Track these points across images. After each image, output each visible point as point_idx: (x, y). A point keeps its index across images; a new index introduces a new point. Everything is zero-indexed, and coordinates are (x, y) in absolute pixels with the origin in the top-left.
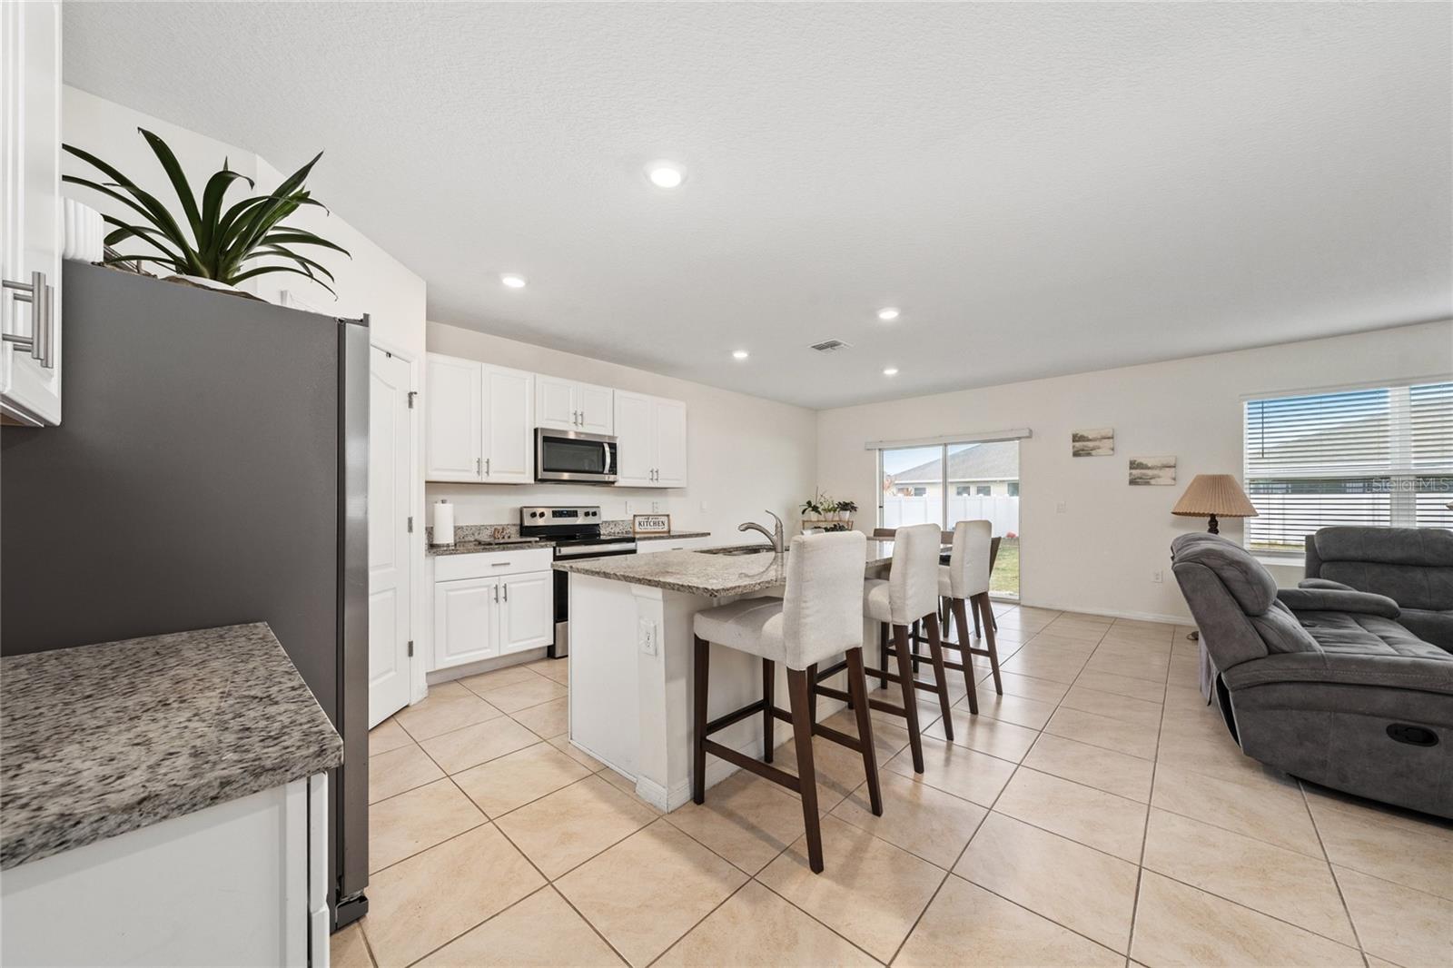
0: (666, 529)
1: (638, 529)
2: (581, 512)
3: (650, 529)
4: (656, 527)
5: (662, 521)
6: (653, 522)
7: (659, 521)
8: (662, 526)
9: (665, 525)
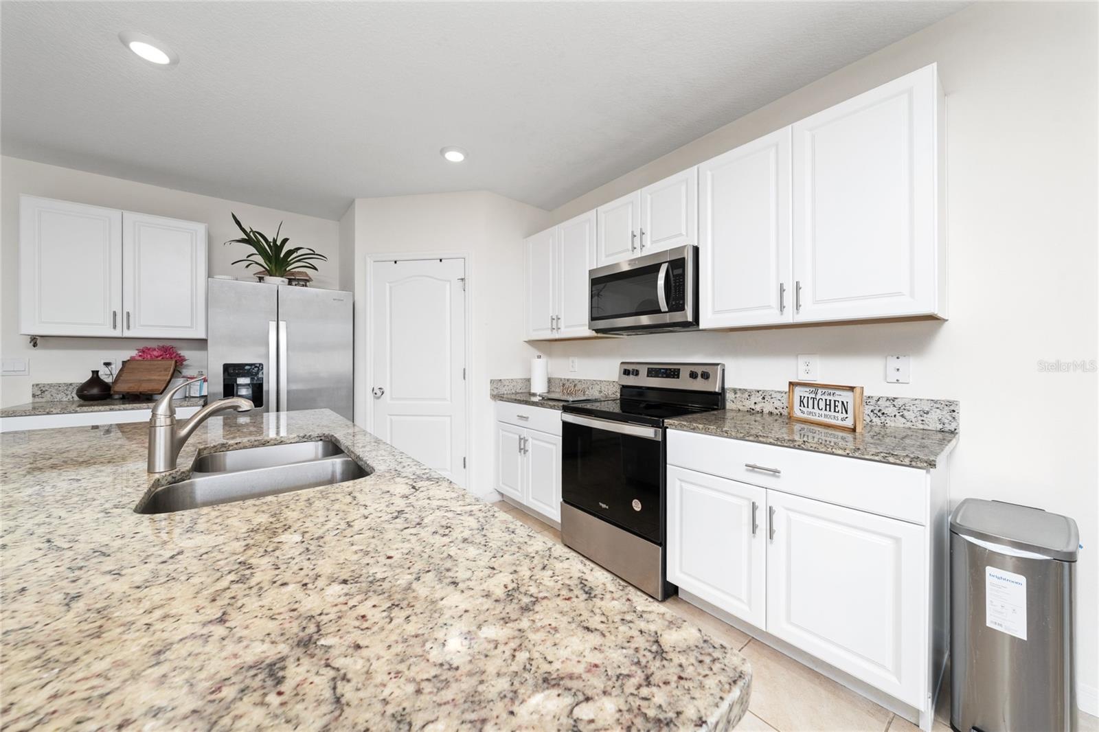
0: (849, 423)
1: (797, 412)
2: (685, 373)
3: (820, 415)
4: (830, 413)
5: (843, 402)
6: (824, 400)
7: (835, 401)
8: (842, 413)
9: (848, 412)
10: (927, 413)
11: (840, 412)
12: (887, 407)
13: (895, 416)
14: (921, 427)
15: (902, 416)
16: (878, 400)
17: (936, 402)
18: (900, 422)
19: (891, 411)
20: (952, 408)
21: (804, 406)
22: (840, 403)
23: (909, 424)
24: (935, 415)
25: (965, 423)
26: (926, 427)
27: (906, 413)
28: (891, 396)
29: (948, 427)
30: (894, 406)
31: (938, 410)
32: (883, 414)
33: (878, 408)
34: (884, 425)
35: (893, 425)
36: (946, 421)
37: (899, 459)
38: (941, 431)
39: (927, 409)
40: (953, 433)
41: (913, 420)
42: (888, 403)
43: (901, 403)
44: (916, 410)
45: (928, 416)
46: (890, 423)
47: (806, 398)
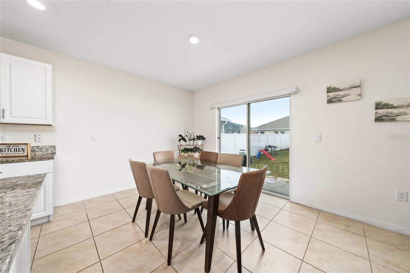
0: (25, 154)
3: (11, 154)
4: (16, 153)
5: (22, 149)
6: (14, 149)
7: (19, 149)
8: (22, 152)
9: (25, 151)
10: (48, 149)
11: (21, 151)
12: (36, 149)
13: (39, 151)
14: (47, 153)
15: (41, 151)
16: (33, 147)
17: (50, 146)
18: (40, 153)
19: (37, 150)
20: (54, 147)
21: (3, 152)
22: (21, 149)
23: (43, 153)
24: (50, 150)
25: (57, 151)
26: (48, 153)
27: (42, 150)
28: (37, 146)
29: (53, 152)
30: (38, 148)
31: (51, 148)
32: (35, 151)
33: (33, 150)
34: (35, 154)
35: (38, 154)
36: (53, 151)
37: (45, 159)
38: (52, 153)
39: (48, 148)
40: (55, 153)
41: (44, 152)
42: (36, 148)
43: (40, 148)
44: (45, 149)
45: (48, 150)
46: (37, 153)
47: (4, 149)
